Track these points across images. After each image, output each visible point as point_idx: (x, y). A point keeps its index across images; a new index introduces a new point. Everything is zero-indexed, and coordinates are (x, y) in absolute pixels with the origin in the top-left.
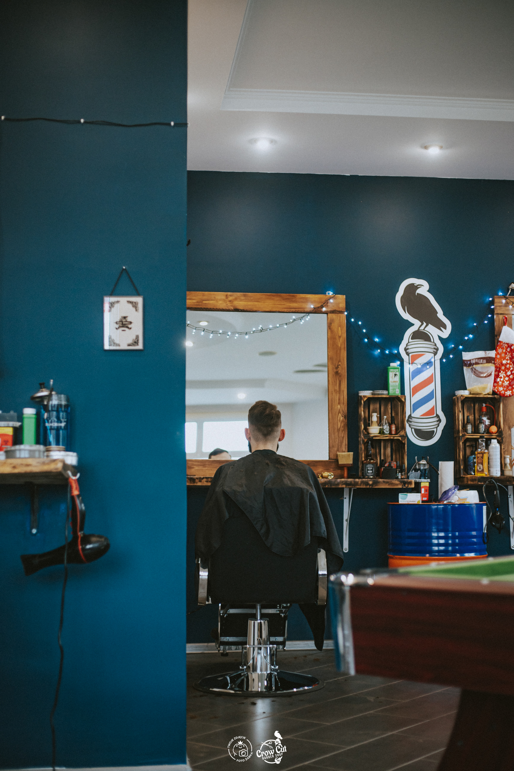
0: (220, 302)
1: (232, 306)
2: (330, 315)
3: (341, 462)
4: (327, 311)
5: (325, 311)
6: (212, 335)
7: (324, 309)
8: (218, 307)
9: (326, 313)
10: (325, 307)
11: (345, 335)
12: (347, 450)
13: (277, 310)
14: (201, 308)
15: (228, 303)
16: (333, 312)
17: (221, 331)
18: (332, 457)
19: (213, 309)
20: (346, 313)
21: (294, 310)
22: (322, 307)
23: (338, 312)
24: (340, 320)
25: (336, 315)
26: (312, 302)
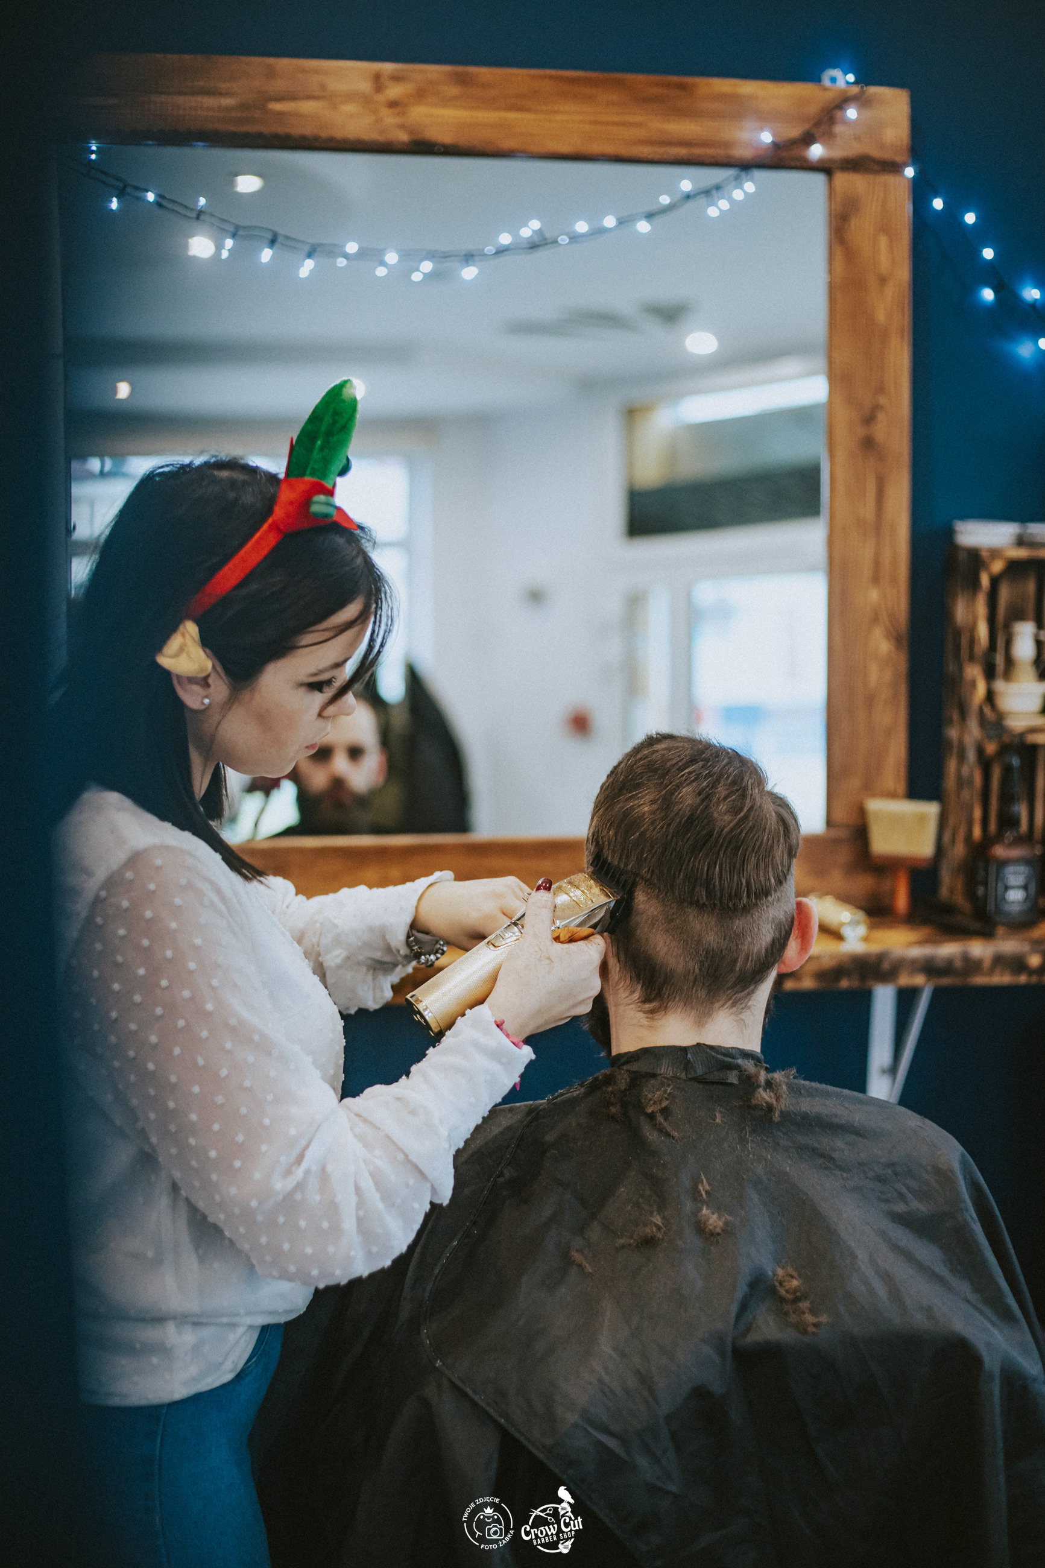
0: (350, 108)
1: (402, 127)
2: (842, 179)
3: (883, 843)
4: (831, 160)
5: (822, 161)
6: (309, 265)
7: (816, 151)
8: (338, 134)
9: (825, 168)
10: (823, 144)
11: (903, 273)
12: (901, 787)
13: (610, 149)
14: (260, 135)
15: (385, 112)
16: (856, 164)
17: (352, 248)
18: (840, 815)
19: (316, 138)
20: (910, 172)
21: (682, 152)
22: (808, 139)
23: (876, 168)
24: (884, 203)
25: (871, 177)
26: (764, 118)
